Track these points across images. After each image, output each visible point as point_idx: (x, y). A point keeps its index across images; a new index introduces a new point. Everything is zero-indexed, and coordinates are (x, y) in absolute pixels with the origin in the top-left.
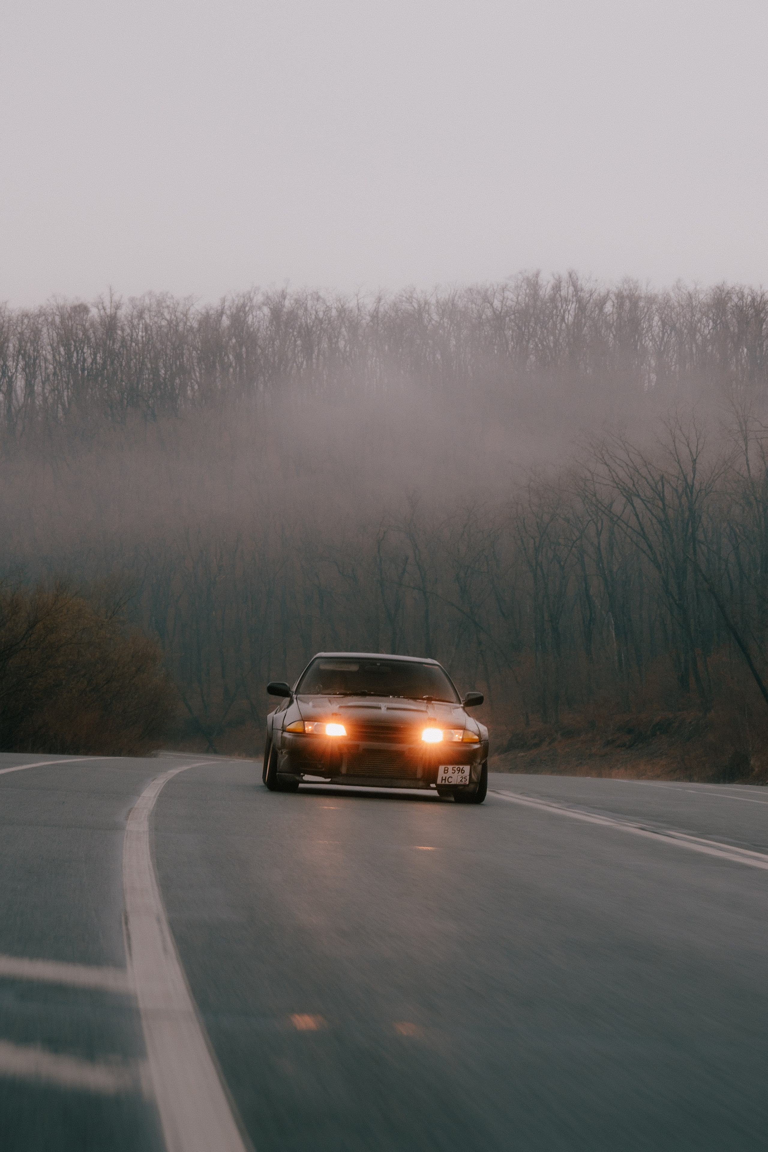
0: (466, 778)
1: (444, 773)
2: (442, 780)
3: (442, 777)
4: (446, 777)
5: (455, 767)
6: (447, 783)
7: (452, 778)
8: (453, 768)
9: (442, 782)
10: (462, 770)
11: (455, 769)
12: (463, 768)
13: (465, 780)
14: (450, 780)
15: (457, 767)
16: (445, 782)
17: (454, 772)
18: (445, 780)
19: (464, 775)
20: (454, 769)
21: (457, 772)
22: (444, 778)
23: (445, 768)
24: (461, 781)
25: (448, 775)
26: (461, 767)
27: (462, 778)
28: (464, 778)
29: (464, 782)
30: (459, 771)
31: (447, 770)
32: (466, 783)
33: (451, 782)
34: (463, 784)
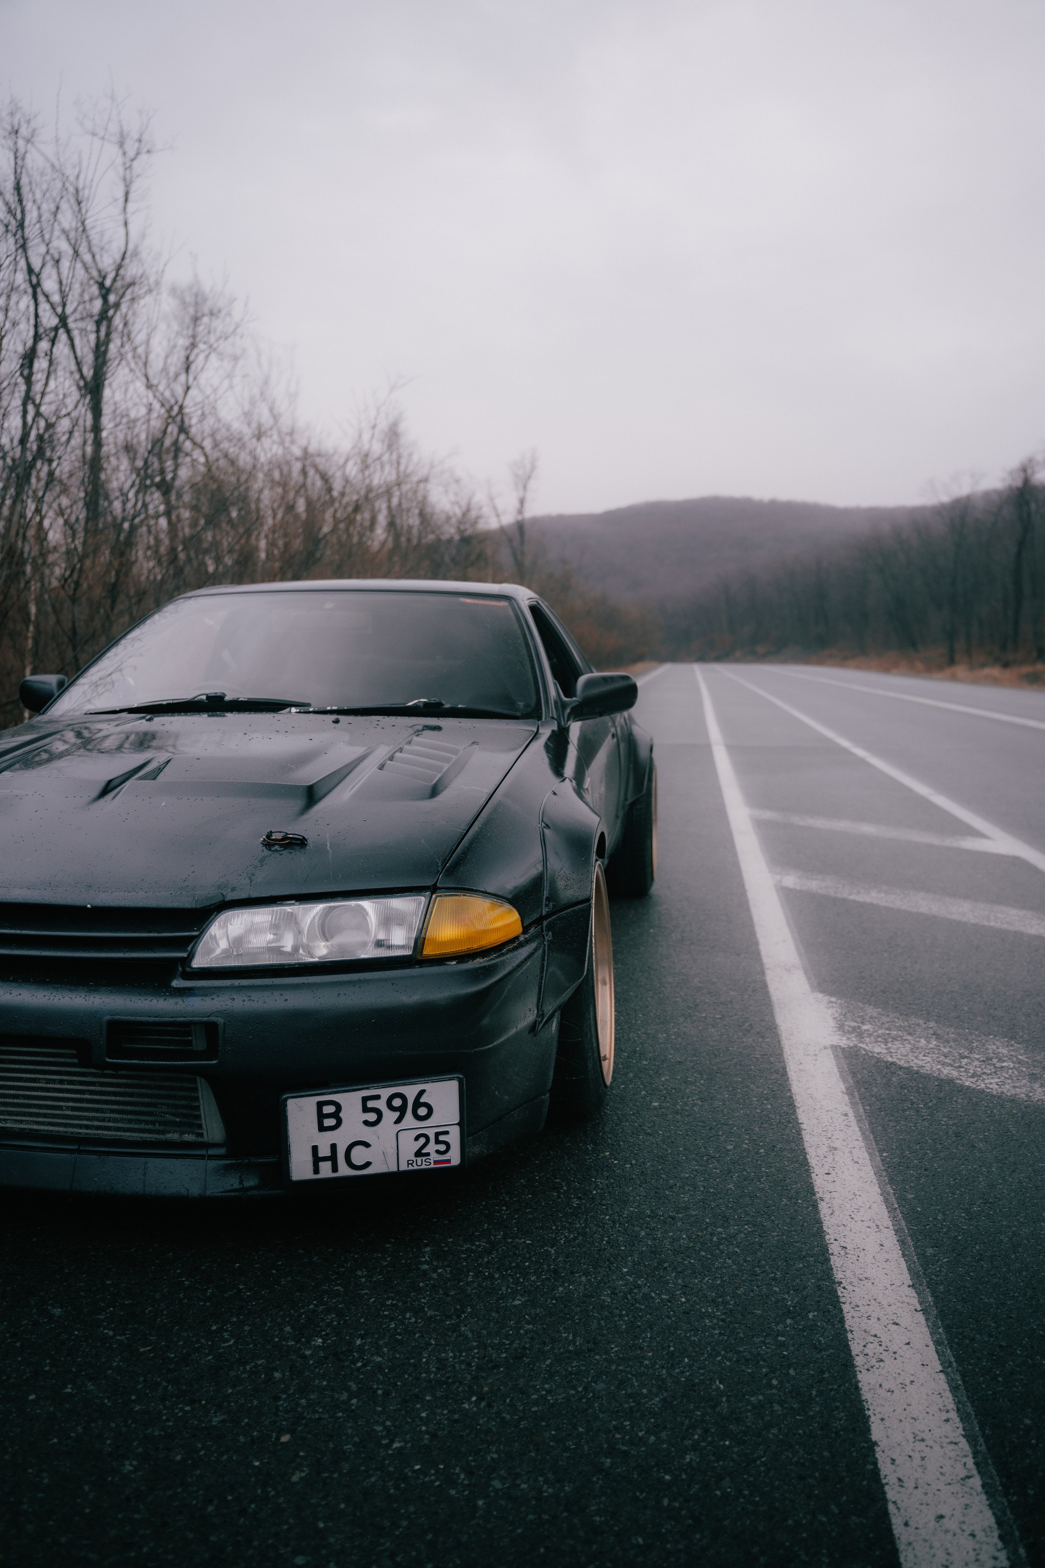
0: (441, 1138)
1: (322, 1128)
2: (317, 1160)
3: (315, 1149)
4: (334, 1147)
5: (377, 1097)
6: (344, 1170)
7: (367, 1145)
8: (365, 1100)
9: (316, 1170)
10: (417, 1104)
11: (381, 1104)
12: (422, 1092)
13: (442, 1148)
14: (359, 1155)
15: (385, 1093)
16: (335, 1169)
17: (373, 1117)
18: (333, 1158)
19: (429, 1127)
20: (371, 1104)
21: (390, 1116)
22: (324, 1152)
23: (320, 1105)
24: (418, 1154)
25: (342, 1138)
26: (410, 1091)
27: (422, 1140)
28: (438, 1142)
29: (434, 1157)
30: (402, 1110)
31: (336, 1115)
32: (449, 1161)
33: (368, 1164)
34: (432, 1166)
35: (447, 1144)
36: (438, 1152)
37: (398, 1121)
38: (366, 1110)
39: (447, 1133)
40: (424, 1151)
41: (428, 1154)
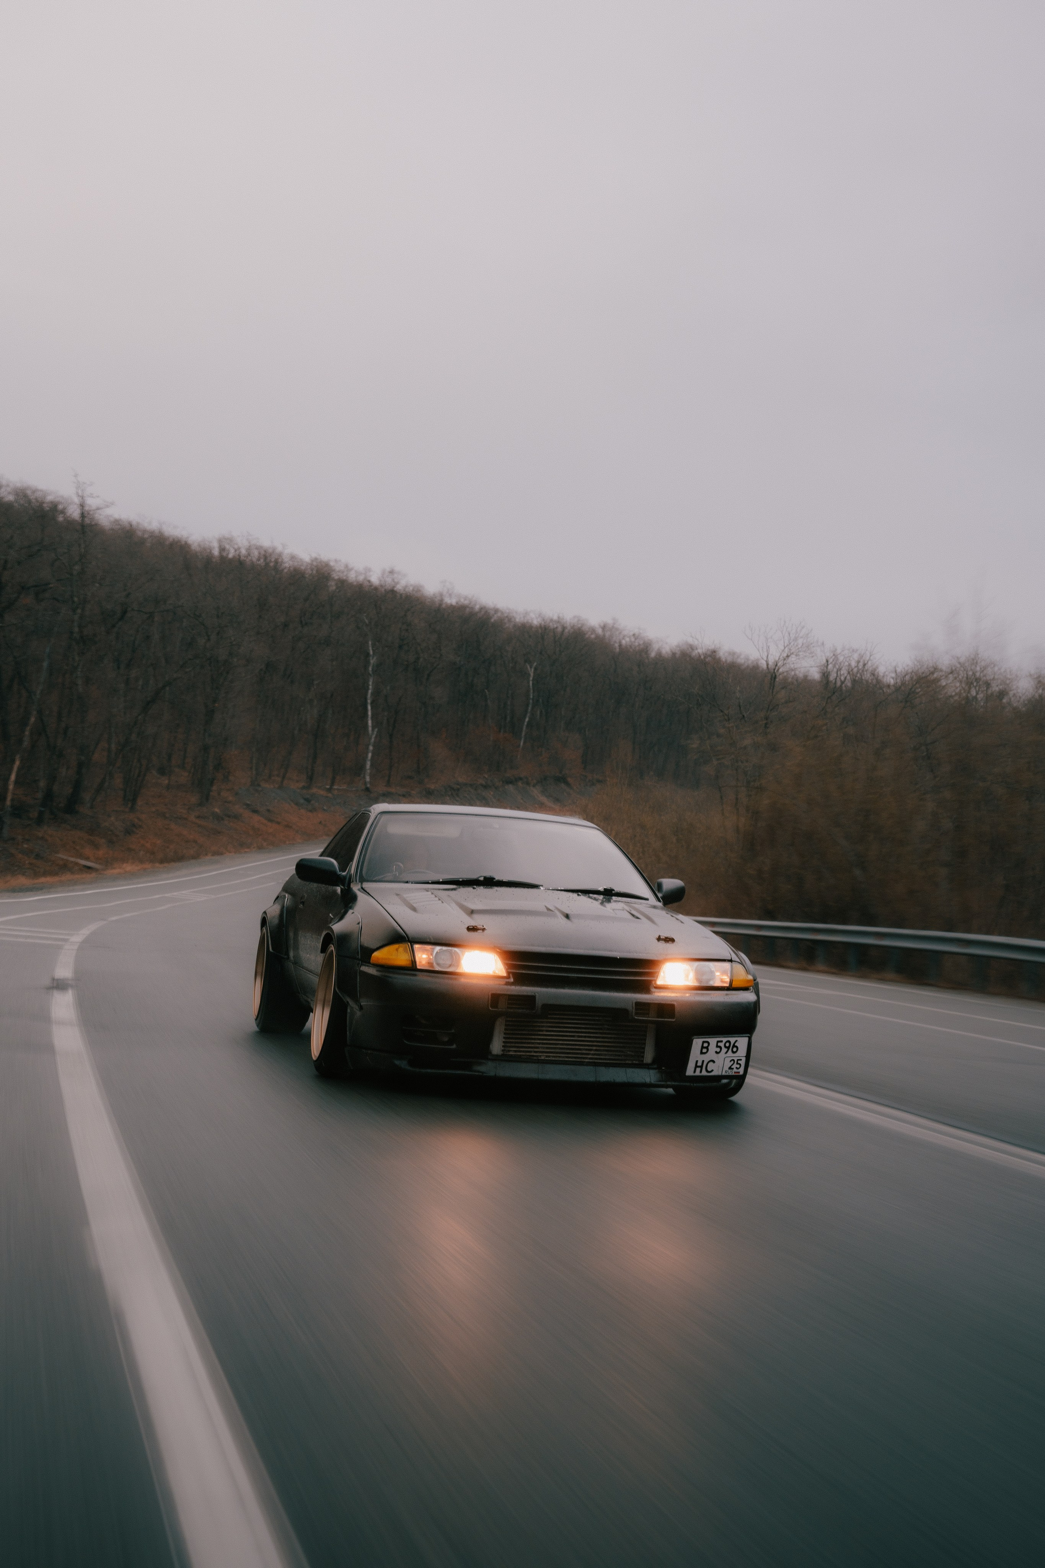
0: (739, 1062)
1: (702, 1053)
2: (696, 1066)
3: (697, 1061)
4: (703, 1061)
5: (722, 1041)
6: (704, 1073)
7: (714, 1062)
8: (718, 1042)
9: (695, 1072)
10: (734, 1046)
11: (722, 1045)
12: (736, 1041)
13: (738, 1066)
14: (710, 1067)
15: (725, 1040)
16: (701, 1072)
17: (718, 1050)
18: (701, 1067)
19: (735, 1057)
20: (719, 1044)
21: (725, 1050)
22: (699, 1064)
23: (704, 1042)
24: (730, 1068)
25: (706, 1058)
26: (732, 1040)
27: (732, 1062)
28: (737, 1063)
29: (735, 1070)
30: (728, 1048)
31: (707, 1048)
32: (739, 1072)
33: (712, 1071)
34: (733, 1074)
35: (740, 1065)
36: (737, 1068)
37: (726, 1053)
38: (717, 1046)
39: (741, 1060)
40: (732, 1067)
41: (733, 1069)
